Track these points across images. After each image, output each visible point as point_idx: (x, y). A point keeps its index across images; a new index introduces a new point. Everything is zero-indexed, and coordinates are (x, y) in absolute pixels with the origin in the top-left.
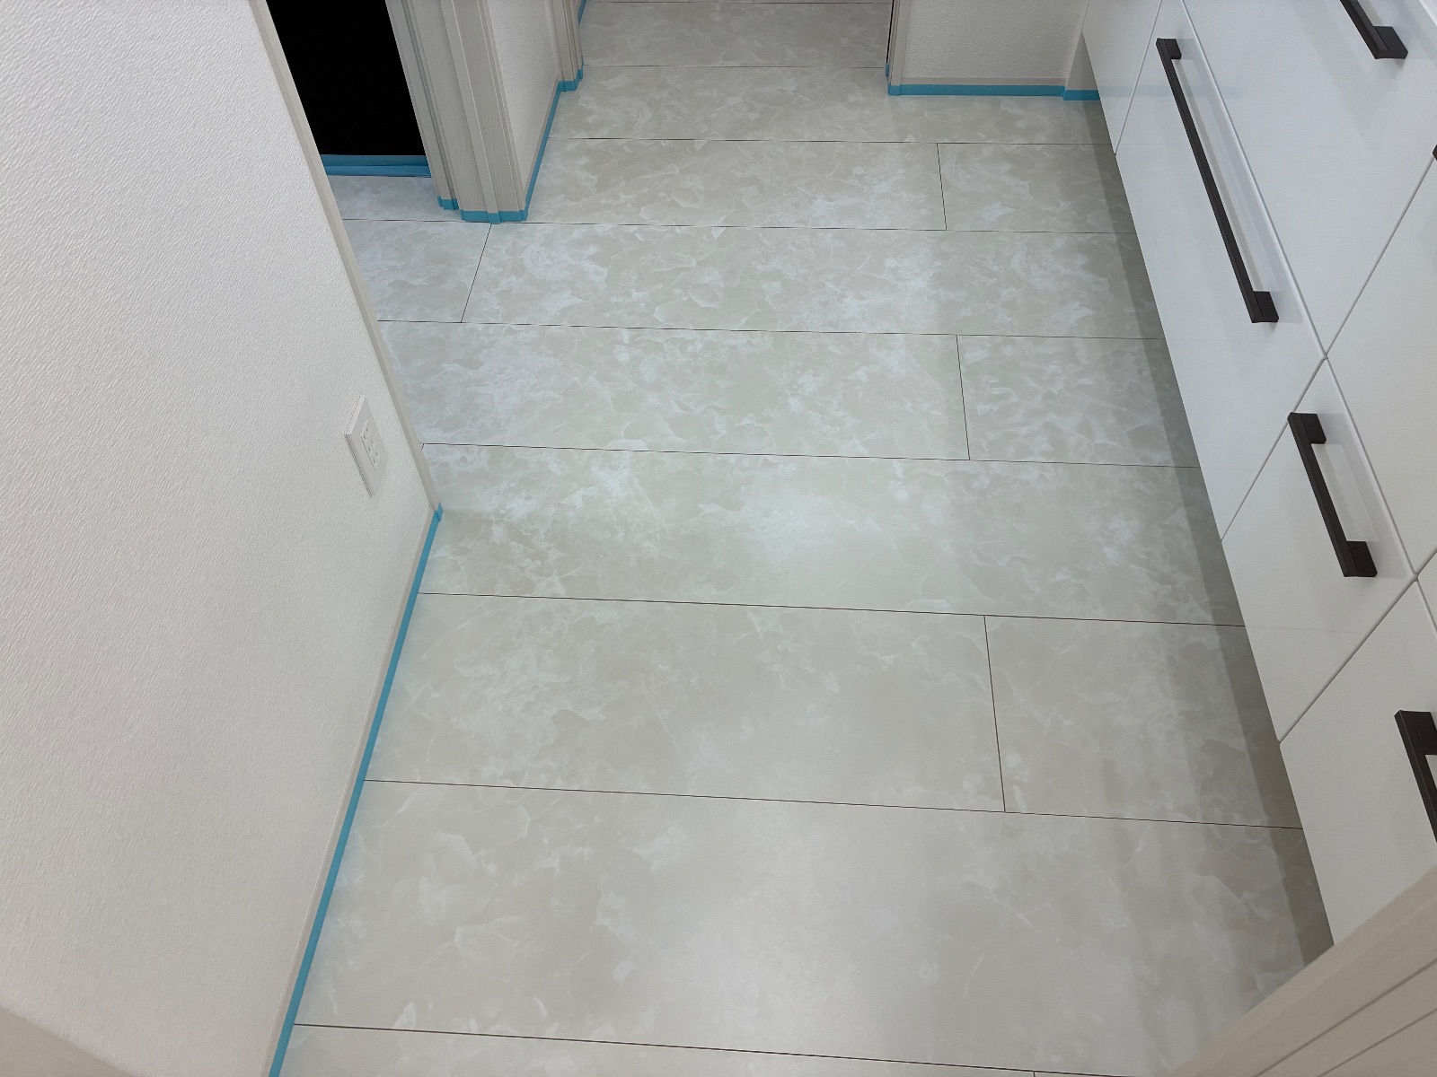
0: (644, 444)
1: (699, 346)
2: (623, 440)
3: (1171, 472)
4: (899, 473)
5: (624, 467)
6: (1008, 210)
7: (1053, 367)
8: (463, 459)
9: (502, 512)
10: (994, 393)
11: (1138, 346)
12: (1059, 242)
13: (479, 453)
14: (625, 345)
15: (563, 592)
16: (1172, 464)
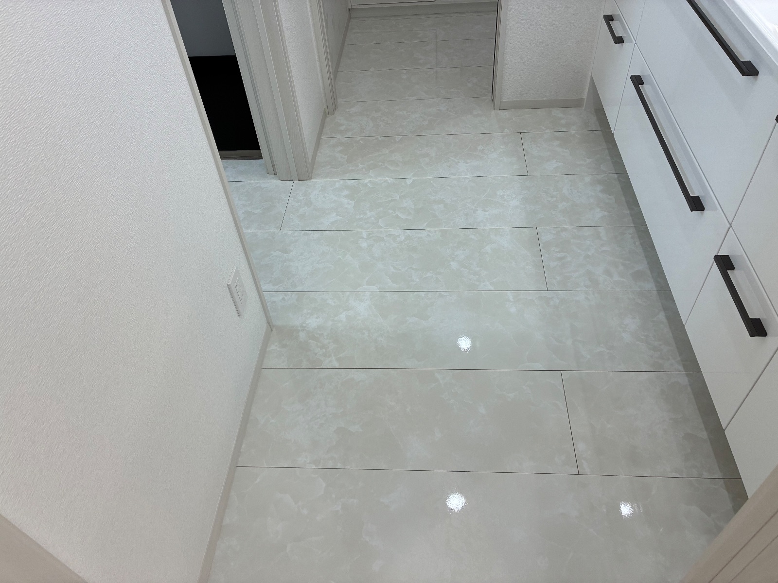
0: (376, 288)
1: (403, 238)
2: (365, 287)
3: (655, 293)
4: (511, 298)
5: (367, 300)
6: (560, 164)
7: (589, 242)
8: (283, 299)
9: (304, 325)
10: (558, 256)
11: (632, 230)
12: (588, 179)
13: (291, 296)
14: (365, 239)
15: (337, 366)
16: (655, 289)
